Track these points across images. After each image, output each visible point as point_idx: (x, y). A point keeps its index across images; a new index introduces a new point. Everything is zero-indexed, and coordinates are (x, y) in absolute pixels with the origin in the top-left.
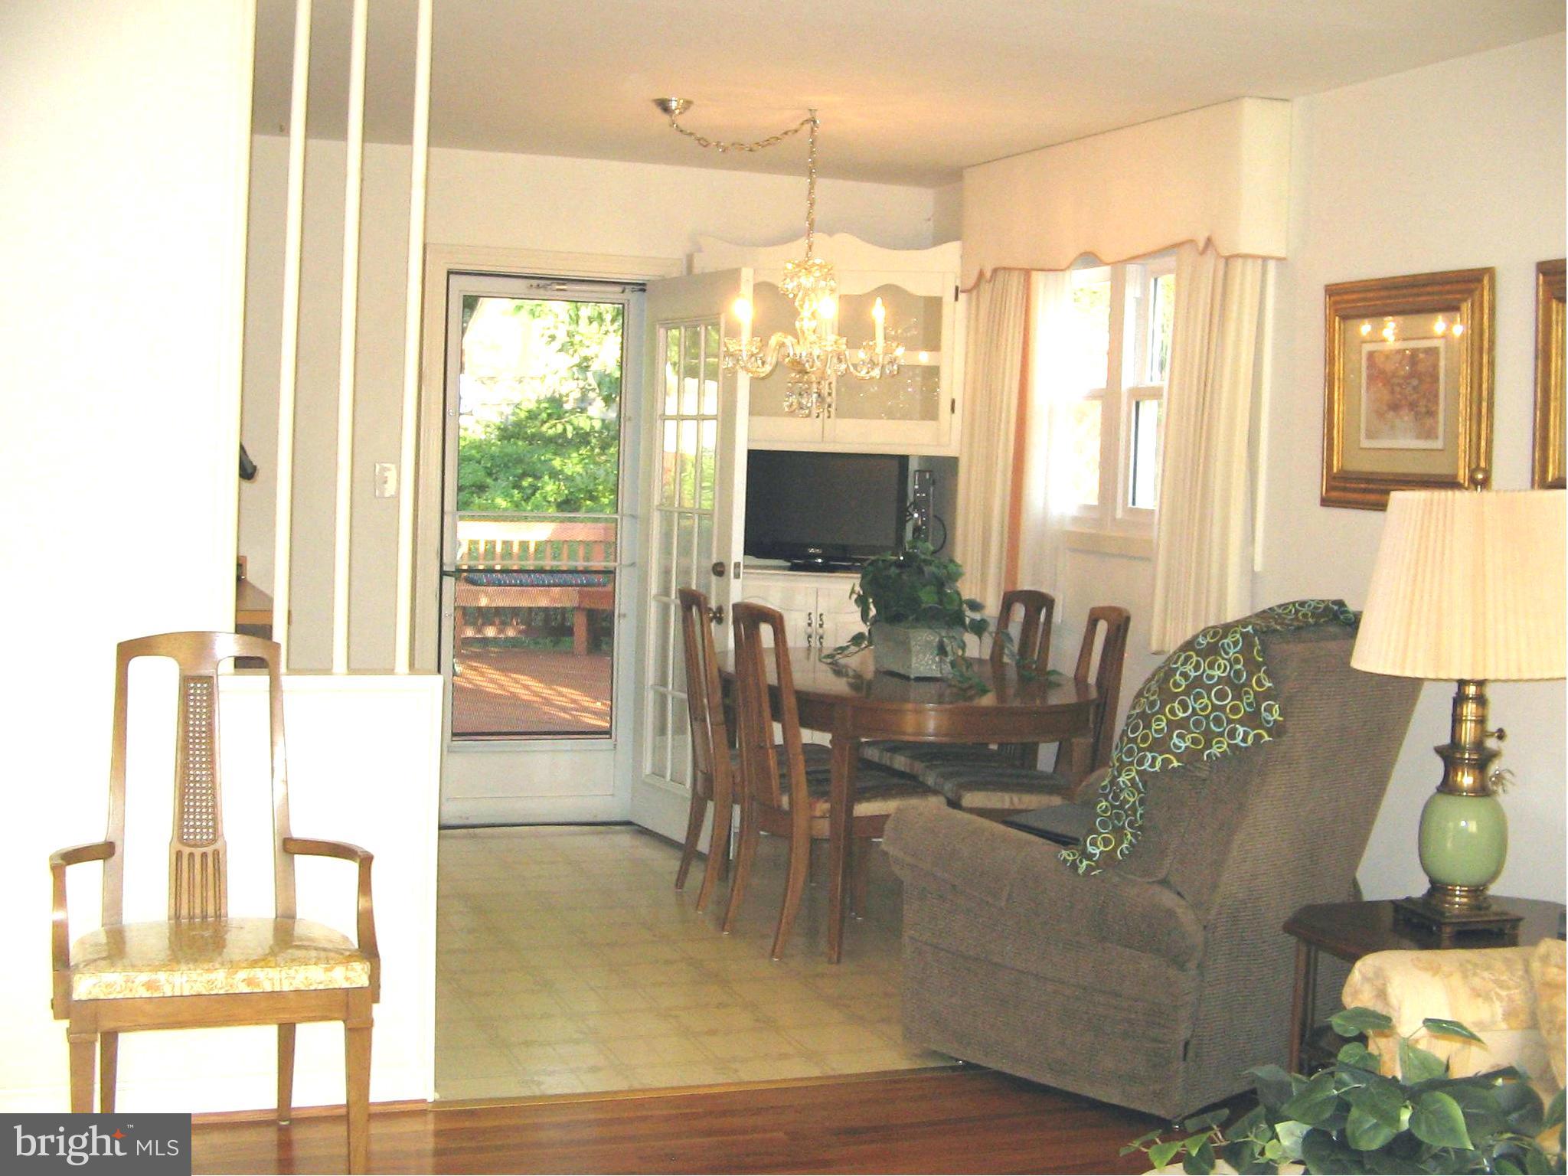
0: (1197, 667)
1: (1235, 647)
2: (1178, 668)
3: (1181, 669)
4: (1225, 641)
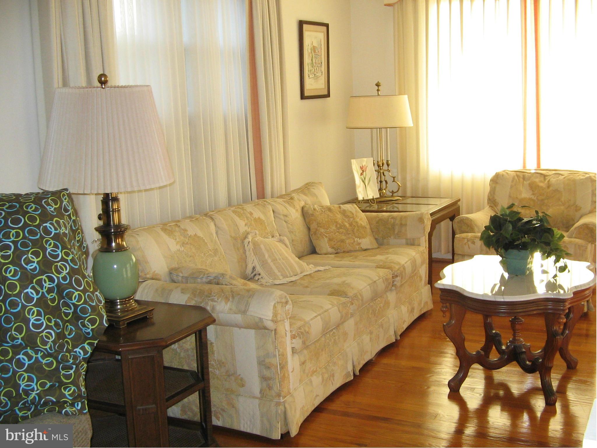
0: (51, 280)
1: (58, 248)
2: (43, 293)
3: (45, 290)
4: (49, 250)
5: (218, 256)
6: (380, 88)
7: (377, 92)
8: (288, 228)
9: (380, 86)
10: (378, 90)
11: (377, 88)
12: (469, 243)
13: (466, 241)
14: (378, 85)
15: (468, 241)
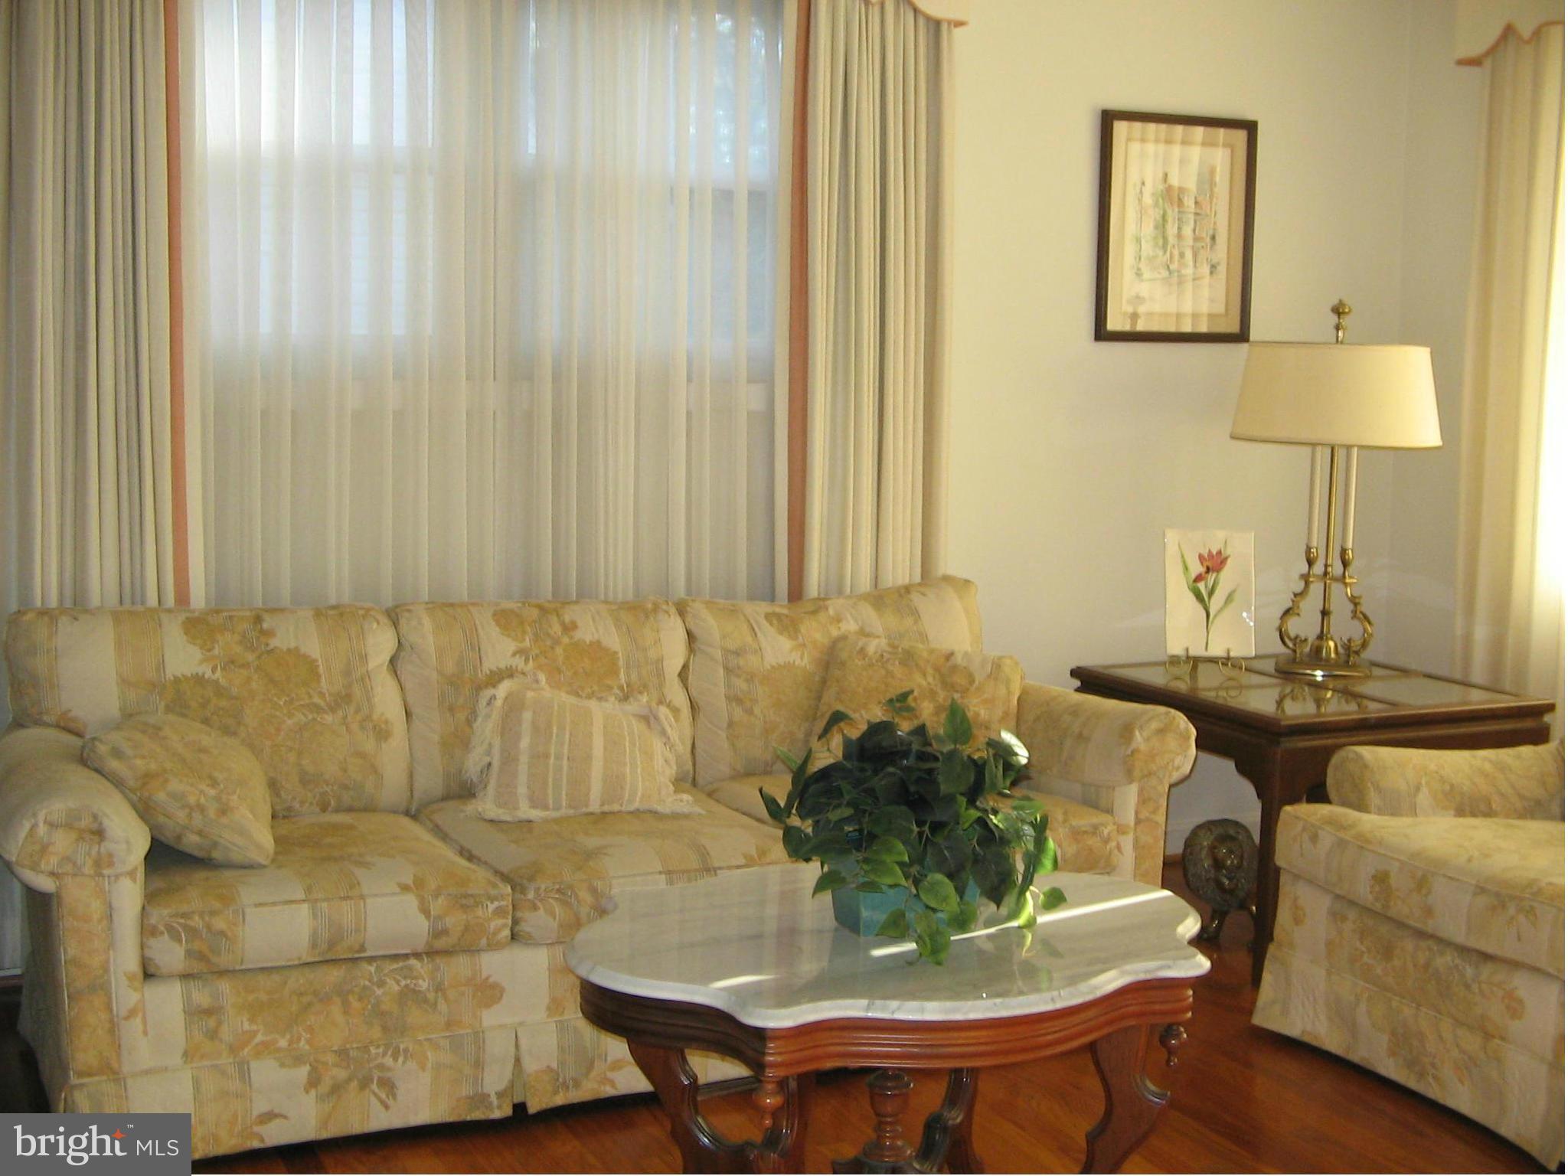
5: (340, 713)
6: (1345, 321)
7: (1335, 332)
8: (728, 685)
9: (1344, 313)
10: (1338, 328)
11: (1334, 319)
12: (1306, 836)
13: (1300, 826)
14: (1338, 311)
15: (1304, 829)
